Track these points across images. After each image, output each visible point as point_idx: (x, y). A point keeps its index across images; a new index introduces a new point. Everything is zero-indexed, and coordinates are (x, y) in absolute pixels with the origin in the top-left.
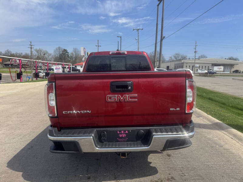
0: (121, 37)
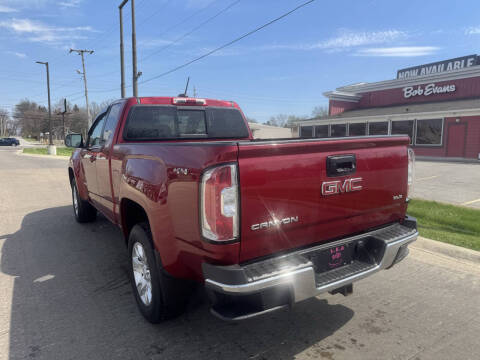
0: (47, 64)
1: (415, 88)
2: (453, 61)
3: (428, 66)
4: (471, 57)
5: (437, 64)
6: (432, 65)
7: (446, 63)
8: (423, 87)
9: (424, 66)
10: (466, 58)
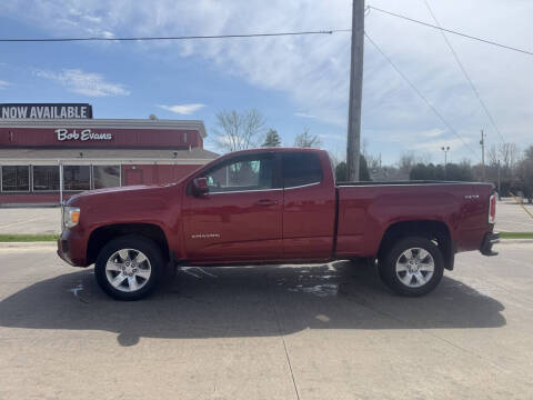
1: (70, 131)
2: (67, 105)
3: (40, 105)
4: (84, 105)
5: (50, 105)
6: (45, 105)
7: (59, 106)
8: (79, 131)
9: (36, 105)
10: (79, 105)
